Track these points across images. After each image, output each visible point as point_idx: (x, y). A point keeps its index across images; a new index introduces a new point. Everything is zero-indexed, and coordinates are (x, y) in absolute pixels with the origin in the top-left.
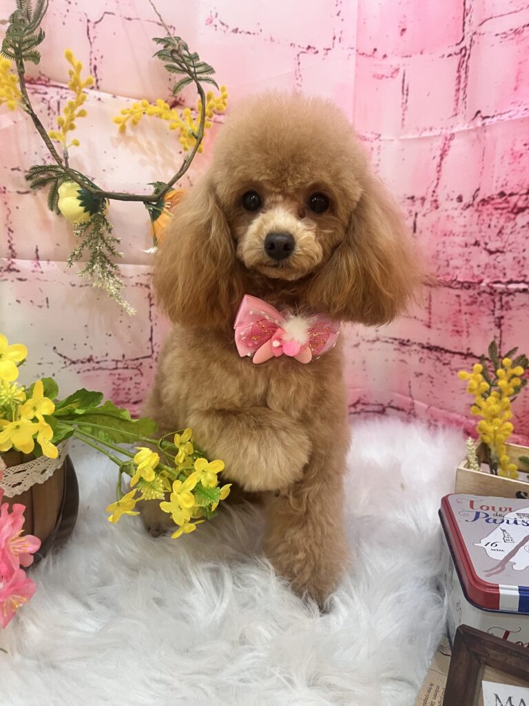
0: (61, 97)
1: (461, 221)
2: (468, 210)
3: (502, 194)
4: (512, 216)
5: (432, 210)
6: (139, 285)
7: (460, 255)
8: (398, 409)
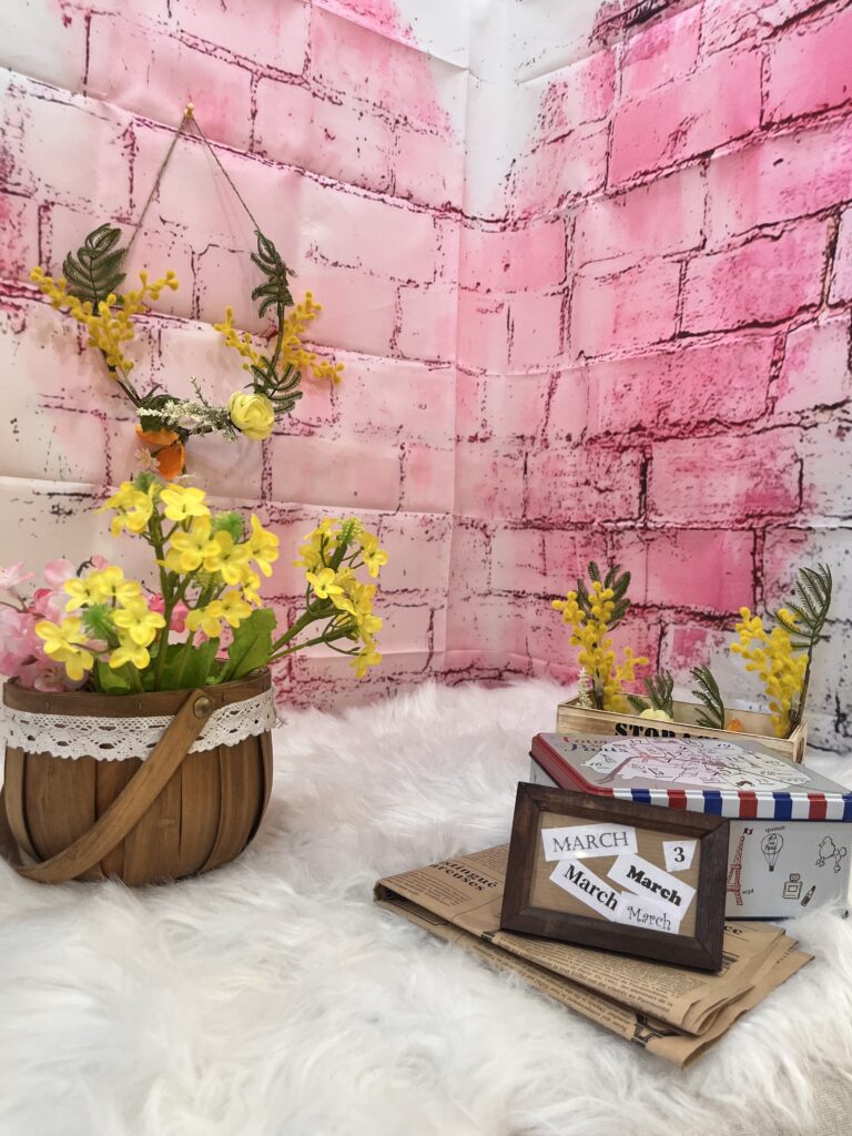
0: (162, 326)
1: (571, 460)
2: (577, 449)
3: (607, 433)
4: (618, 455)
5: (542, 450)
7: (571, 495)
8: (515, 672)
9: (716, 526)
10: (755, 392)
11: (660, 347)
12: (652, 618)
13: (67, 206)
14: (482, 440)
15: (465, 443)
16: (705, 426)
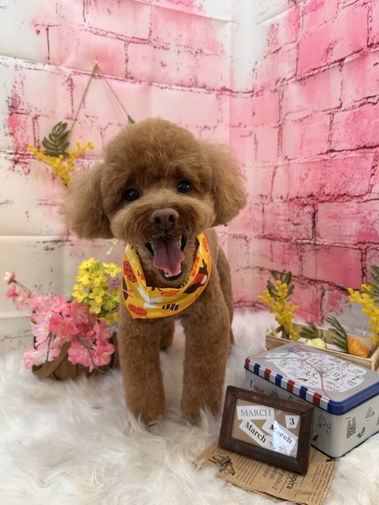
1: (283, 208)
2: (285, 203)
3: (297, 197)
4: (302, 208)
5: (270, 202)
7: (283, 225)
8: (261, 304)
9: (346, 246)
10: (364, 181)
11: (321, 156)
12: (319, 286)
13: (45, 116)
16: (341, 197)
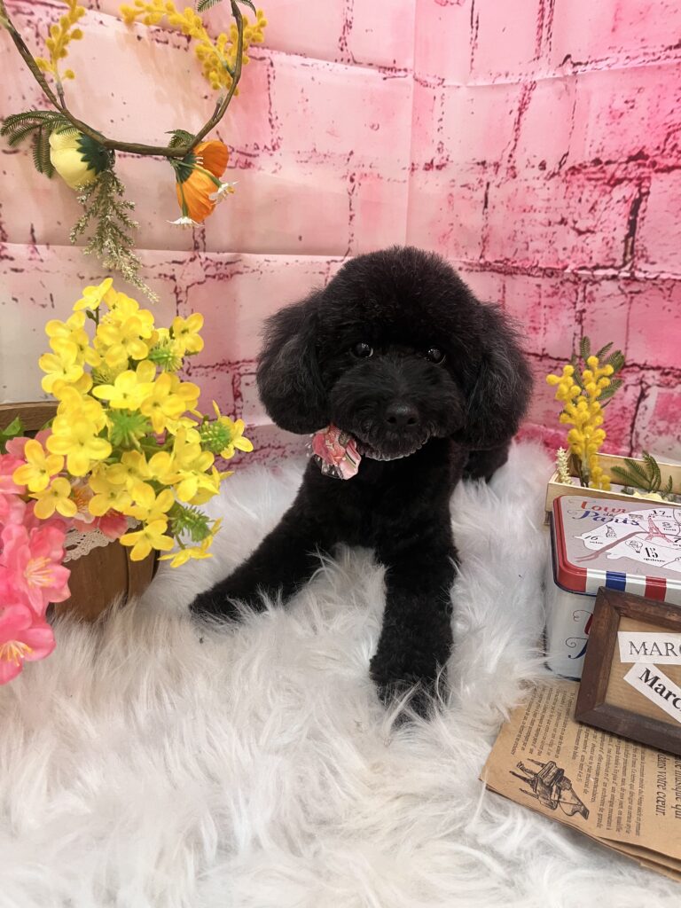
0: (53, 19)
1: (544, 194)
2: (552, 180)
3: (597, 162)
4: (608, 189)
5: (508, 180)
6: (163, 276)
7: (542, 235)
12: (631, 378)
14: (437, 167)
15: (420, 173)
